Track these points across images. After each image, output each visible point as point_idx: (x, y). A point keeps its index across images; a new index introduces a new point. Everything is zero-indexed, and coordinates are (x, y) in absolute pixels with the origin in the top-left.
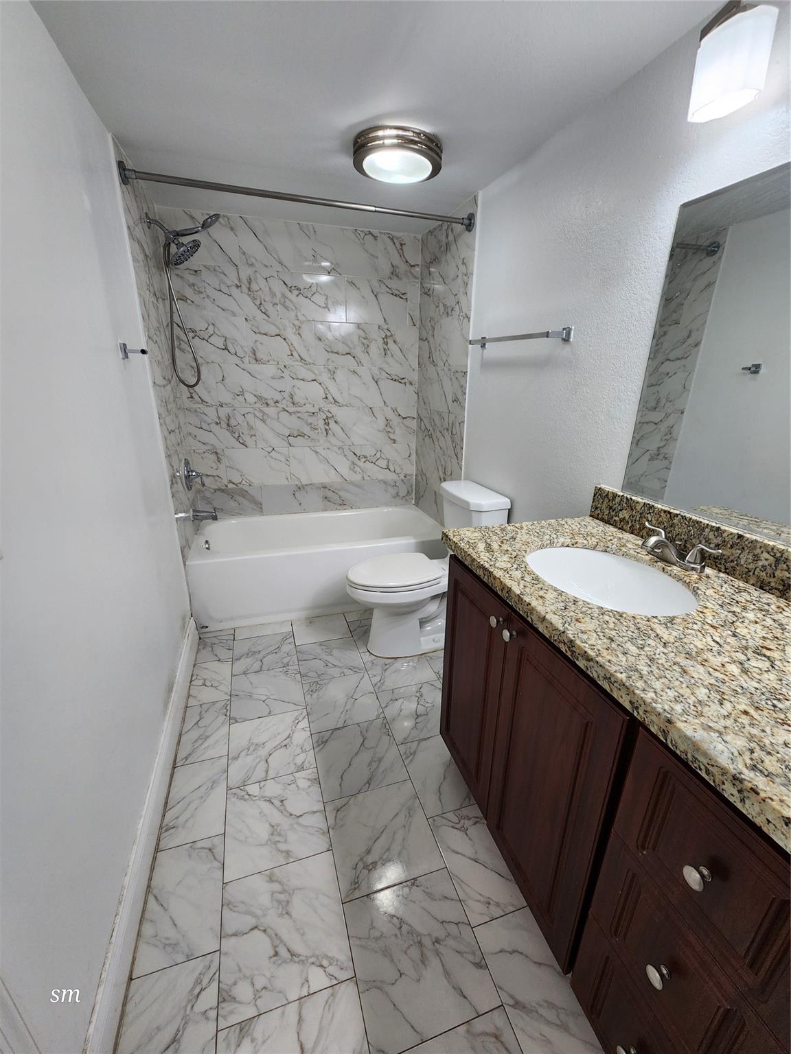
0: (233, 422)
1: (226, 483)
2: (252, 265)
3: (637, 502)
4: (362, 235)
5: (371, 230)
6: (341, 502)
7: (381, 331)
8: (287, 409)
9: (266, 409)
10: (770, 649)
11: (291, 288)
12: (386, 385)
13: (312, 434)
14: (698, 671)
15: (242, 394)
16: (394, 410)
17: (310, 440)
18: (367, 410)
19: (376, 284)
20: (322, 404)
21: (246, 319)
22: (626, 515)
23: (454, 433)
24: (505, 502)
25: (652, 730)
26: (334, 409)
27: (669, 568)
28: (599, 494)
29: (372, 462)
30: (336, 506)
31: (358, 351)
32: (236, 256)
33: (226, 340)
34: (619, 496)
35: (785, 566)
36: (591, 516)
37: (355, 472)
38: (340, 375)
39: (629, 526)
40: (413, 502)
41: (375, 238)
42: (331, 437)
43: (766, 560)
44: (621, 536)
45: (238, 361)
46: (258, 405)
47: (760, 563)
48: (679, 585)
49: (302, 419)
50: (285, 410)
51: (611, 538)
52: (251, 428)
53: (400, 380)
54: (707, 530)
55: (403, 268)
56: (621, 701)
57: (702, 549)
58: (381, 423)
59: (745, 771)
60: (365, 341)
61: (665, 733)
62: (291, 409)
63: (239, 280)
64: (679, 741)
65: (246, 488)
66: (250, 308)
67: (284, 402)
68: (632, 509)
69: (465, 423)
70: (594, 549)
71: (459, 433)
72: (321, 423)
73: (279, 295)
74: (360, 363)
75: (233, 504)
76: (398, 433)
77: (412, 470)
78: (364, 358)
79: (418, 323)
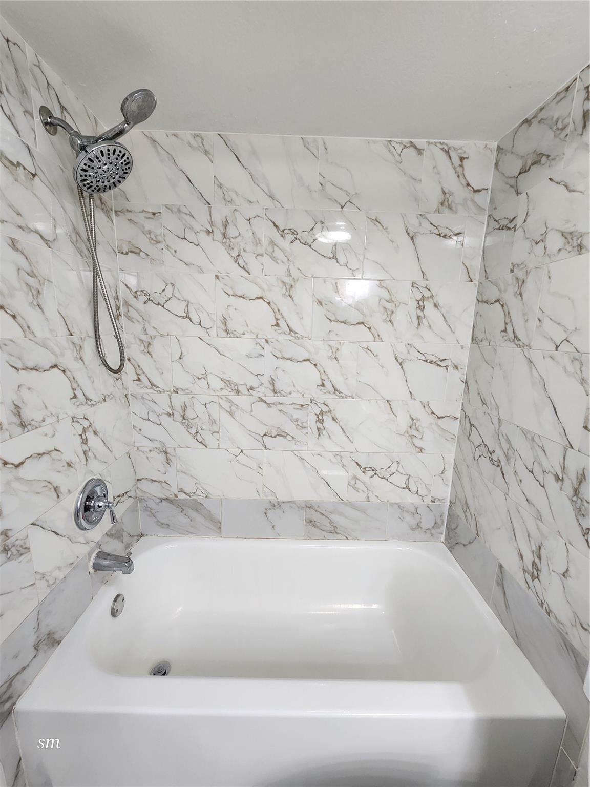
0: (190, 414)
1: (176, 492)
2: (231, 201)
4: (399, 148)
5: (412, 140)
6: (332, 529)
7: (415, 290)
8: (264, 398)
9: (236, 399)
11: (283, 231)
12: (416, 368)
13: (296, 433)
15: (205, 377)
16: (425, 405)
17: (294, 442)
19: (413, 221)
20: (316, 393)
21: (217, 277)
26: (332, 401)
29: (383, 478)
30: (324, 534)
31: (377, 321)
32: (209, 191)
33: (188, 306)
37: (357, 490)
38: (346, 354)
40: (443, 538)
41: (420, 151)
42: (324, 440)
45: (202, 333)
46: (225, 392)
49: (285, 413)
50: (261, 400)
52: (213, 422)
53: (438, 363)
55: (459, 193)
58: (403, 422)
60: (388, 306)
62: (271, 399)
63: (212, 223)
65: (201, 500)
66: (223, 260)
67: (262, 389)
72: (312, 419)
73: (265, 242)
74: (378, 337)
75: (183, 520)
76: (429, 440)
77: (445, 492)
78: (384, 329)
79: (477, 277)
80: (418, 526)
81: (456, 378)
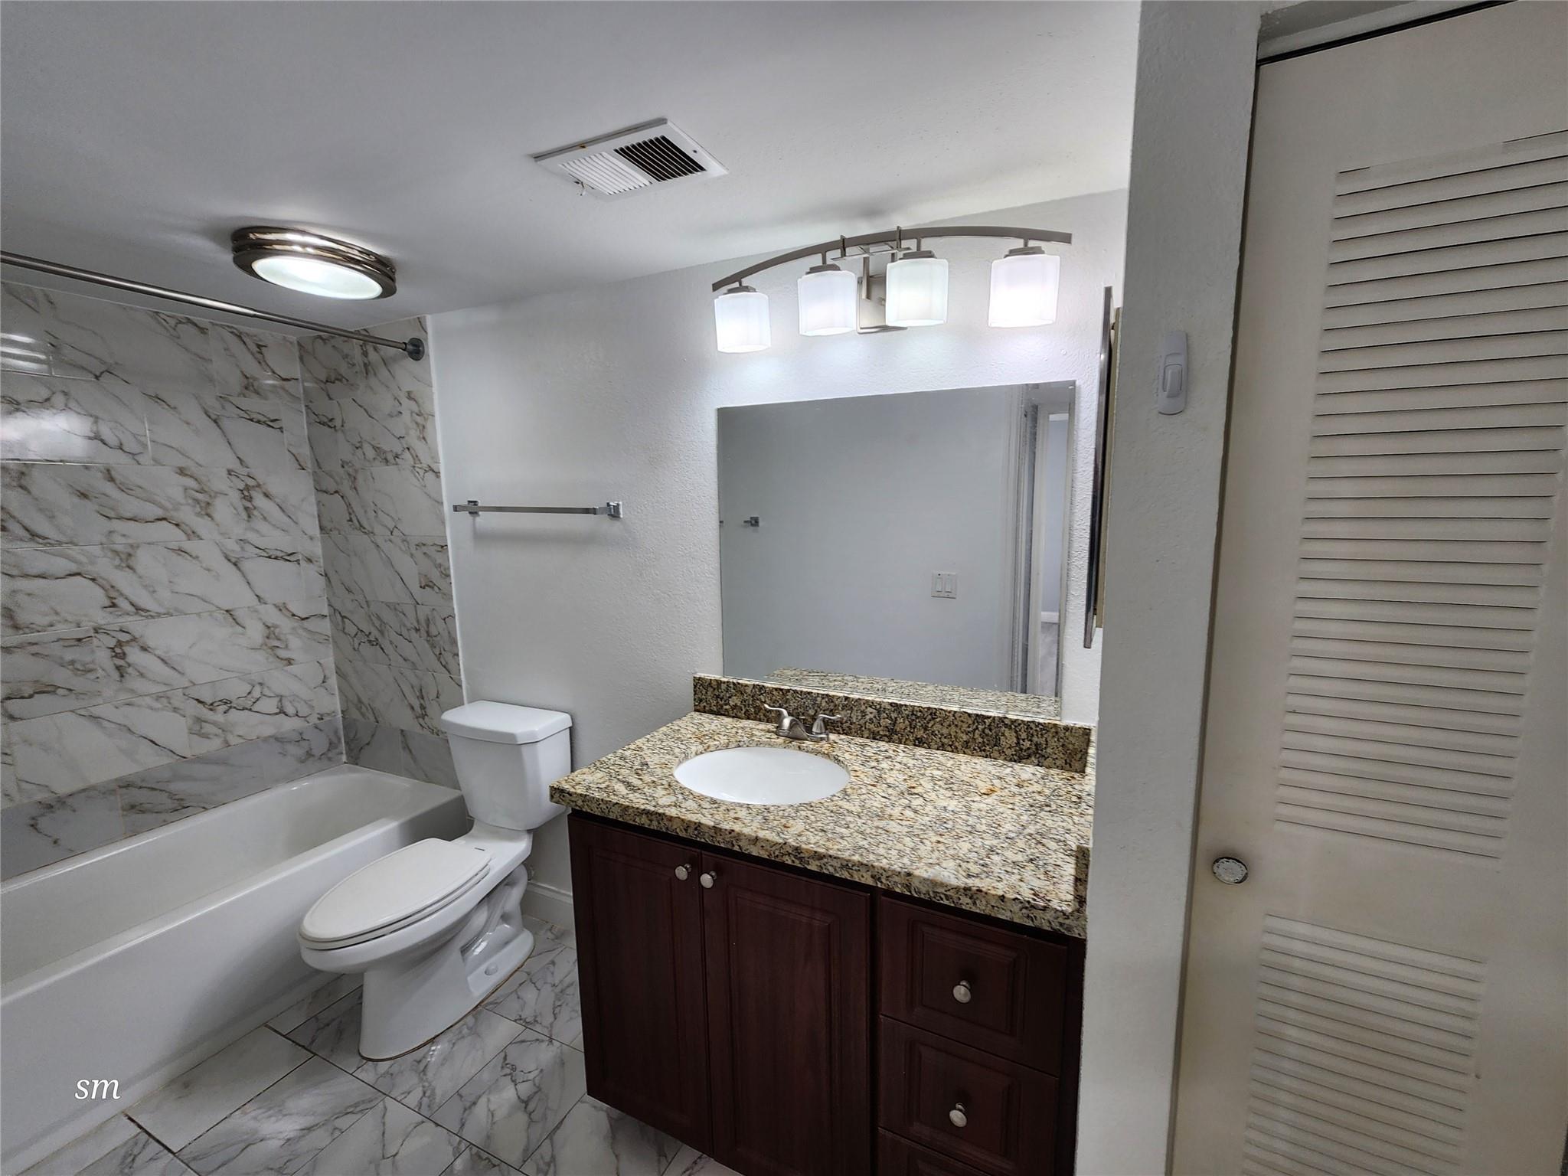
3: (746, 686)
4: (172, 322)
6: (176, 805)
7: (233, 478)
10: (914, 788)
12: (258, 568)
13: (78, 683)
14: (893, 826)
16: (282, 608)
17: (73, 696)
18: (219, 615)
19: (213, 404)
20: (102, 618)
22: (736, 702)
23: (433, 631)
24: (563, 720)
25: (897, 890)
26: (135, 624)
27: (804, 745)
28: (699, 684)
29: (242, 711)
30: (162, 816)
31: (188, 515)
34: (724, 683)
35: (885, 715)
36: (696, 710)
37: (206, 736)
38: (144, 559)
39: (743, 712)
40: (347, 759)
42: (132, 681)
43: (871, 713)
44: (741, 725)
47: (868, 717)
48: (819, 758)
51: (734, 730)
53: (287, 557)
54: (819, 699)
56: (863, 881)
57: (825, 718)
58: (255, 632)
59: (967, 881)
60: (198, 497)
61: (908, 887)
64: (921, 887)
68: (742, 693)
69: (457, 618)
70: (727, 747)
71: (445, 634)
72: (103, 658)
74: (192, 535)
76: (296, 645)
77: (333, 704)
78: (201, 525)
79: (309, 464)
80: (309, 754)
81: (311, 572)
